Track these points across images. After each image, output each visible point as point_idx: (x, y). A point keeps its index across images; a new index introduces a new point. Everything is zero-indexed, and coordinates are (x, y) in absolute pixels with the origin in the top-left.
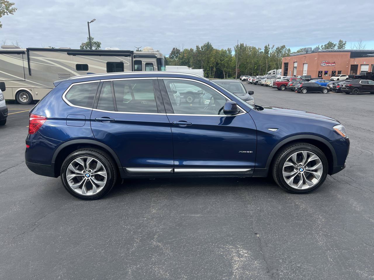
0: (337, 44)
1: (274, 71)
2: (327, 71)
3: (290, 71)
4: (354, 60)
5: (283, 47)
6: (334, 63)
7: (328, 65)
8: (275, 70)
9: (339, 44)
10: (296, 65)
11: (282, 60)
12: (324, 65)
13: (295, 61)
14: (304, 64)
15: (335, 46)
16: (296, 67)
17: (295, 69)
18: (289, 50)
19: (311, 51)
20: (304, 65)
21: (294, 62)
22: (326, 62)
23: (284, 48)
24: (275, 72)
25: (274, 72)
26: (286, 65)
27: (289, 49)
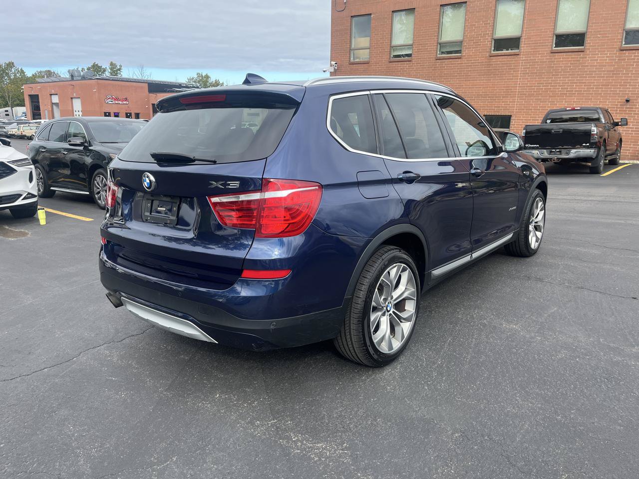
0: (108, 68)
1: (6, 111)
2: (118, 113)
3: (46, 111)
4: (156, 97)
5: (10, 65)
6: (126, 99)
7: (117, 102)
8: (9, 109)
9: (111, 69)
10: (55, 99)
11: (23, 89)
12: (111, 103)
13: (53, 92)
14: (72, 98)
15: (105, 71)
16: (57, 104)
17: (54, 107)
18: (22, 72)
19: (80, 76)
20: (74, 100)
21: (51, 95)
22: (113, 98)
23: (11, 68)
24: (10, 113)
25: (7, 113)
26: (35, 99)
27: (21, 70)
